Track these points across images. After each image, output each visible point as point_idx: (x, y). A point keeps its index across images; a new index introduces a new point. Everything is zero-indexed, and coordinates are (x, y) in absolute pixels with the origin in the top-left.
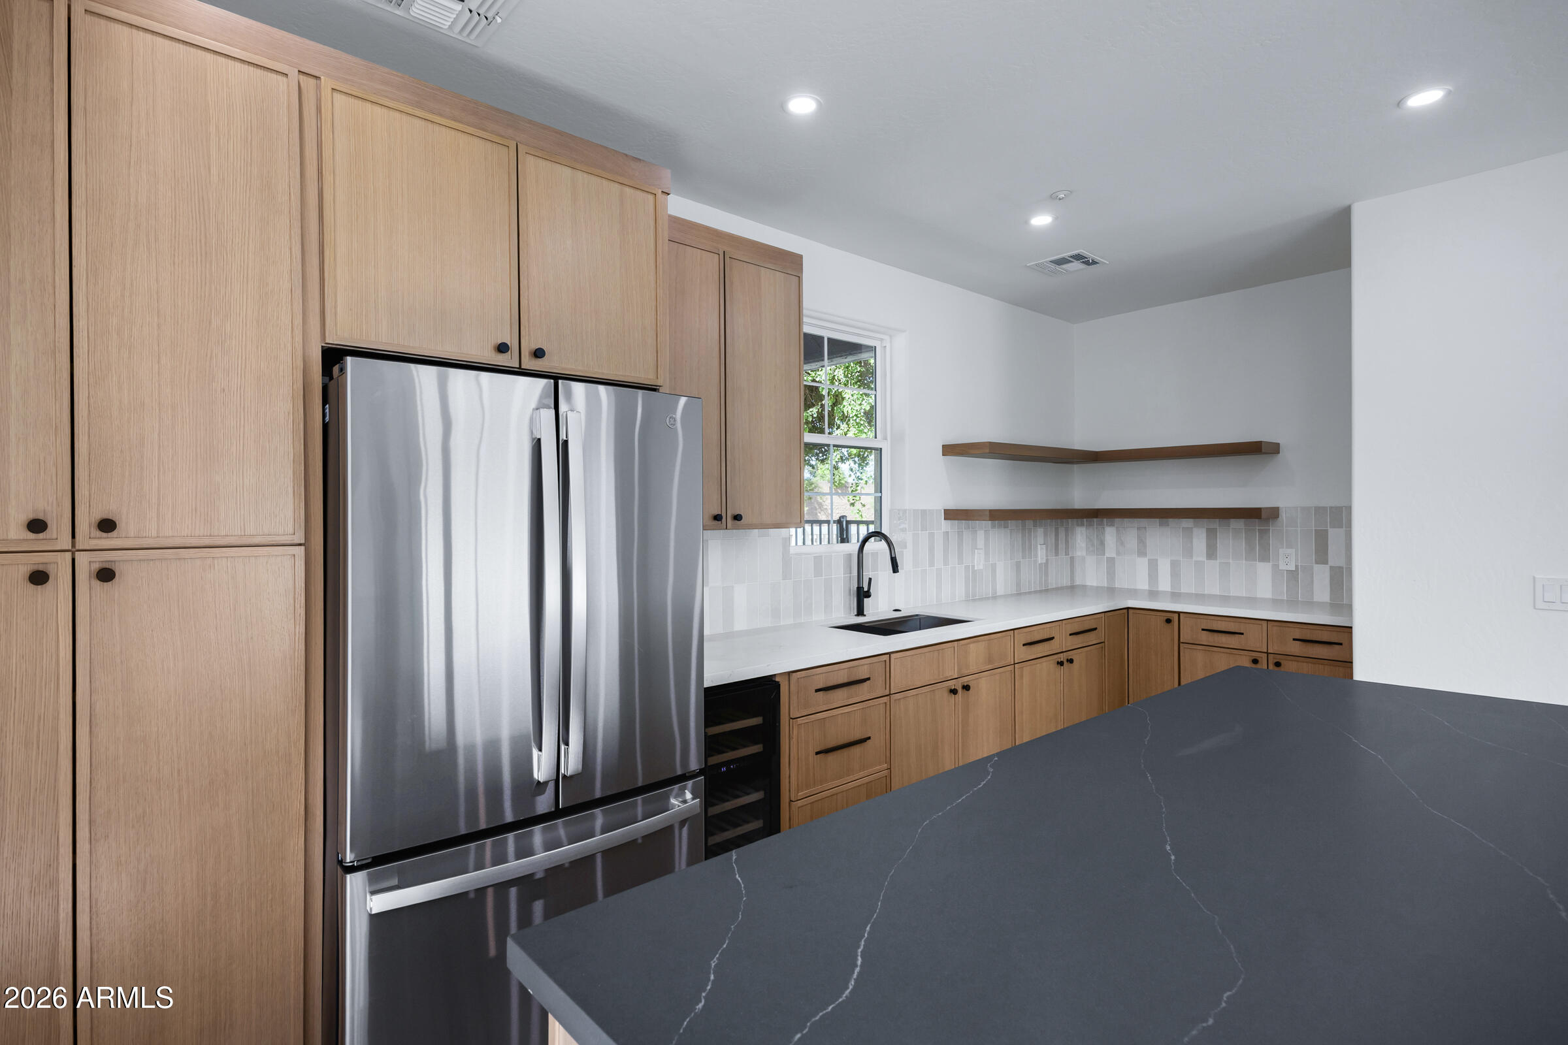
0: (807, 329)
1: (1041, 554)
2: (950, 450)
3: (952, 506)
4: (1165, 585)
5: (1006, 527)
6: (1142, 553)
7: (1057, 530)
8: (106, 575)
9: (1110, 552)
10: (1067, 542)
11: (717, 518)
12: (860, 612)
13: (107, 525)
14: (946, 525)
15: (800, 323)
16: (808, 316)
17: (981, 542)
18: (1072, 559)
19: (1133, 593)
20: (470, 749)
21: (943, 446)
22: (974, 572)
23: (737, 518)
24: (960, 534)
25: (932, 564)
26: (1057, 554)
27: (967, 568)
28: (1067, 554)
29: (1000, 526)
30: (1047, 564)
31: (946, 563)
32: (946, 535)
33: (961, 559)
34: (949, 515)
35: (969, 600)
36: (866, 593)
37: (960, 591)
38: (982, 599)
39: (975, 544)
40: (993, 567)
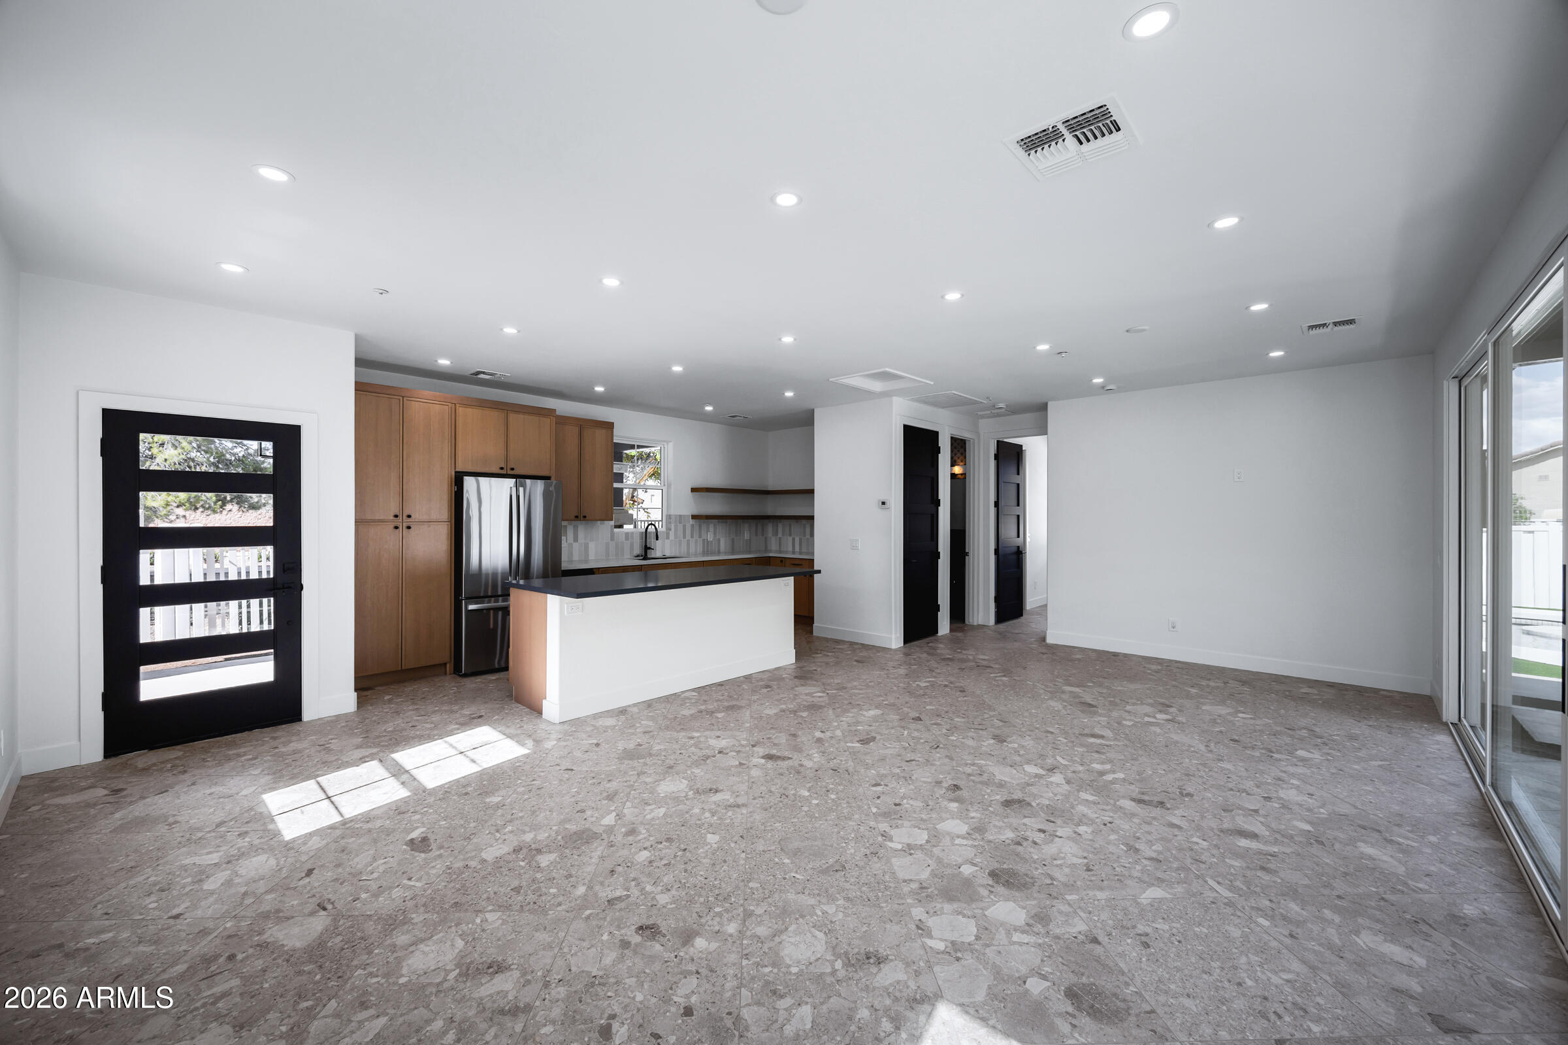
0: (615, 441)
1: (747, 536)
2: (694, 490)
3: (696, 512)
4: (797, 549)
5: (726, 523)
6: (790, 535)
7: (757, 525)
8: (408, 528)
9: (780, 535)
10: (763, 530)
11: (577, 517)
13: (409, 516)
14: (692, 522)
15: (612, 440)
16: (616, 436)
17: (711, 529)
18: (766, 538)
19: (787, 552)
20: (487, 575)
21: (691, 489)
22: (708, 542)
23: (585, 517)
24: (700, 527)
25: (684, 537)
26: (756, 535)
27: (704, 540)
28: (763, 535)
29: (723, 523)
30: (750, 539)
31: (692, 537)
32: (692, 526)
33: (700, 536)
34: (694, 517)
35: (704, 553)
36: (650, 548)
37: (700, 549)
38: (712, 553)
39: (708, 531)
40: (719, 540)
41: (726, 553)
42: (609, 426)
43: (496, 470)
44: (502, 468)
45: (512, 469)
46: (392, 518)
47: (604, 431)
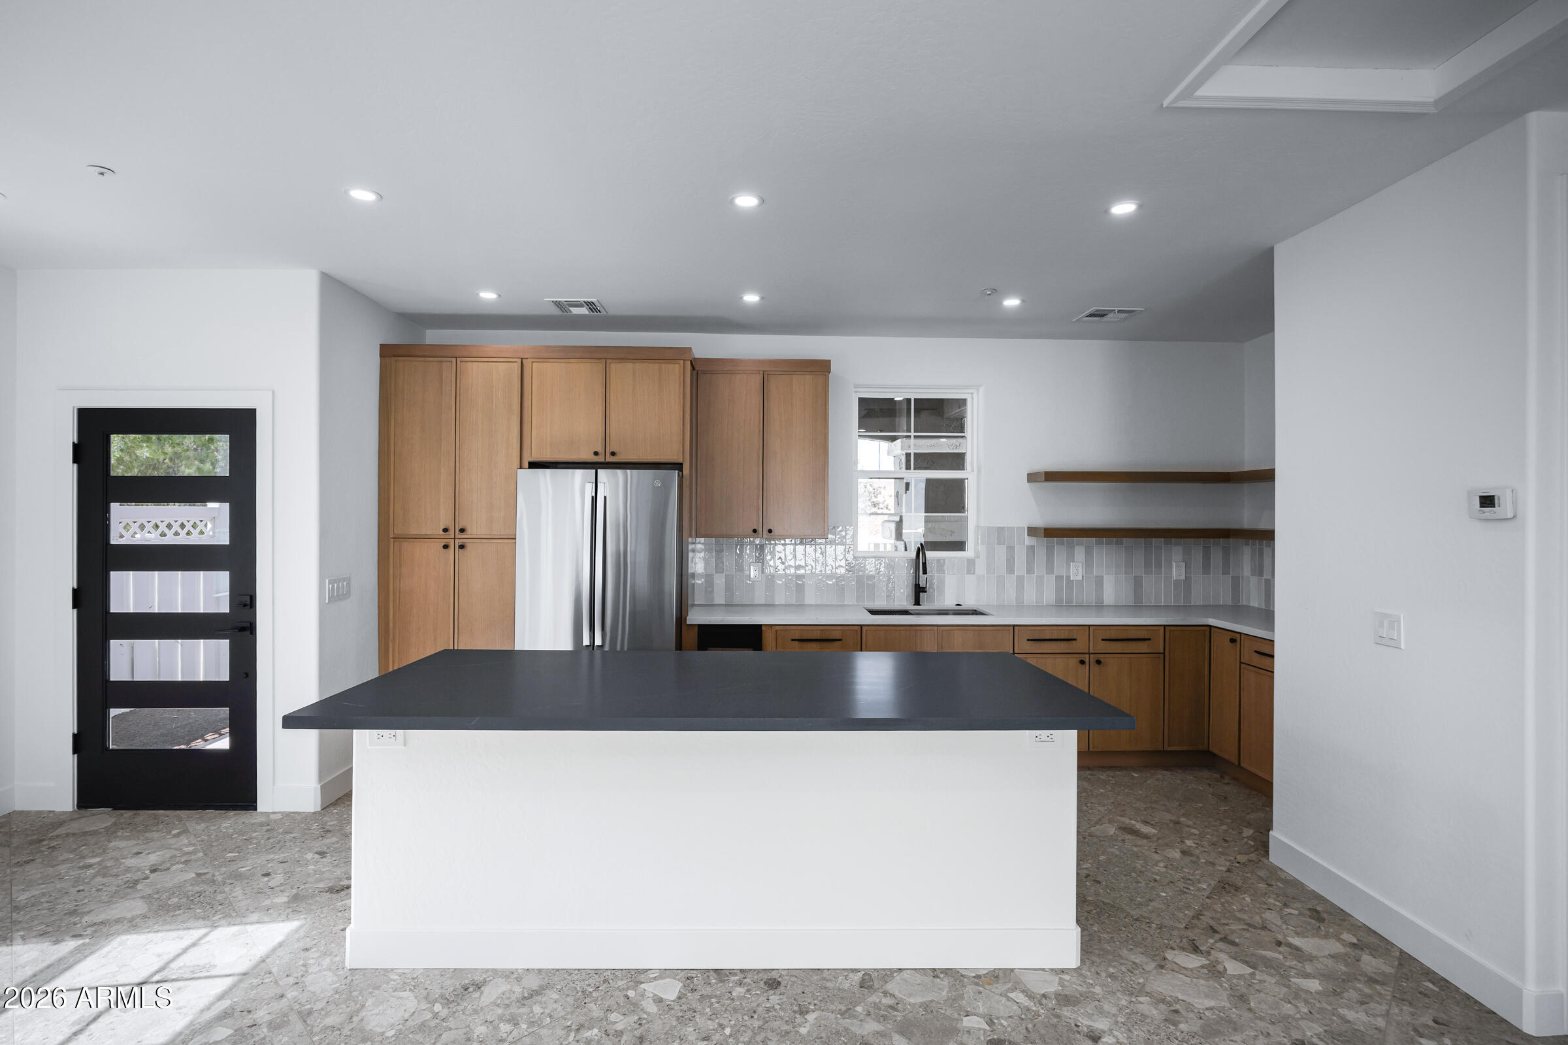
1: (1177, 572)
2: (1032, 477)
3: (1040, 522)
5: (1119, 545)
8: (462, 547)
10: (1226, 562)
12: (917, 602)
13: (462, 530)
14: (1028, 541)
17: (1080, 558)
18: (1234, 578)
21: (1028, 474)
22: (1070, 582)
24: (1051, 549)
25: (1011, 569)
26: (1206, 568)
27: (1059, 578)
28: (1224, 572)
29: (1107, 544)
30: (1188, 579)
31: (1030, 570)
32: (1031, 549)
33: (1050, 569)
34: (1032, 531)
35: (1061, 605)
36: (924, 590)
37: (1049, 596)
38: (1082, 607)
39: (1071, 558)
40: (1099, 581)
41: (1118, 608)
42: (821, 368)
43: (588, 456)
44: (596, 453)
45: (613, 454)
46: (442, 533)
47: (809, 378)
